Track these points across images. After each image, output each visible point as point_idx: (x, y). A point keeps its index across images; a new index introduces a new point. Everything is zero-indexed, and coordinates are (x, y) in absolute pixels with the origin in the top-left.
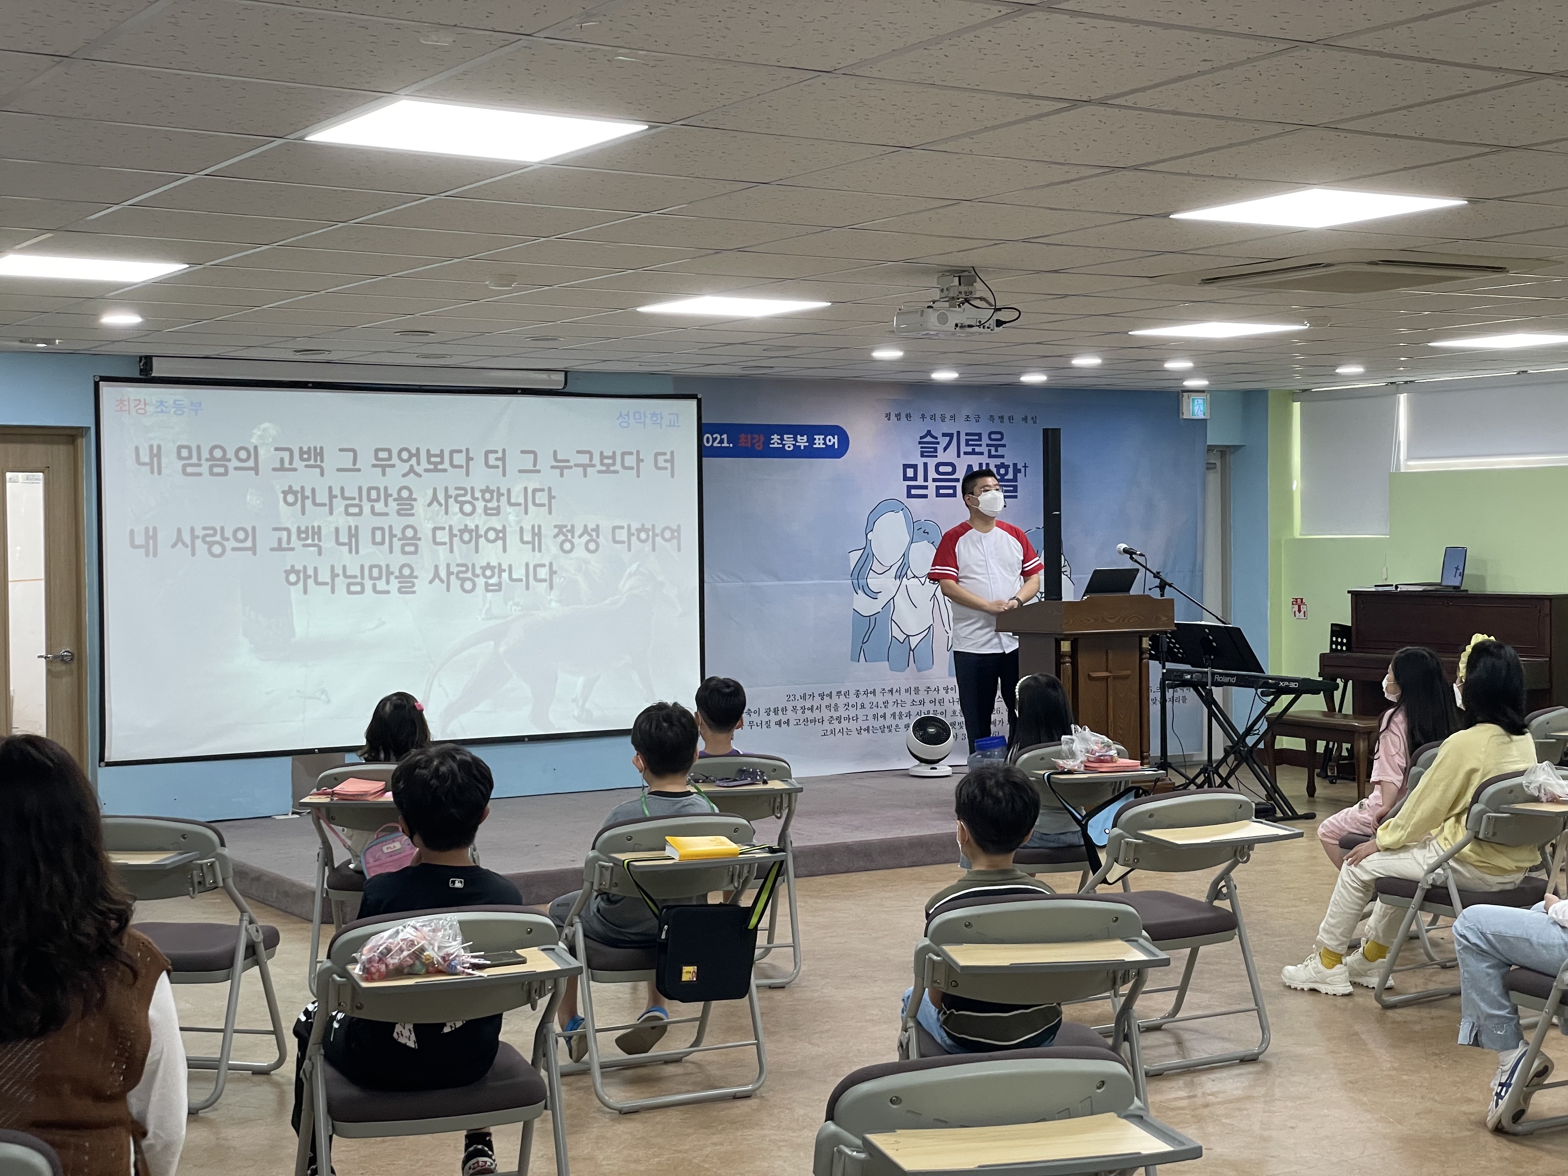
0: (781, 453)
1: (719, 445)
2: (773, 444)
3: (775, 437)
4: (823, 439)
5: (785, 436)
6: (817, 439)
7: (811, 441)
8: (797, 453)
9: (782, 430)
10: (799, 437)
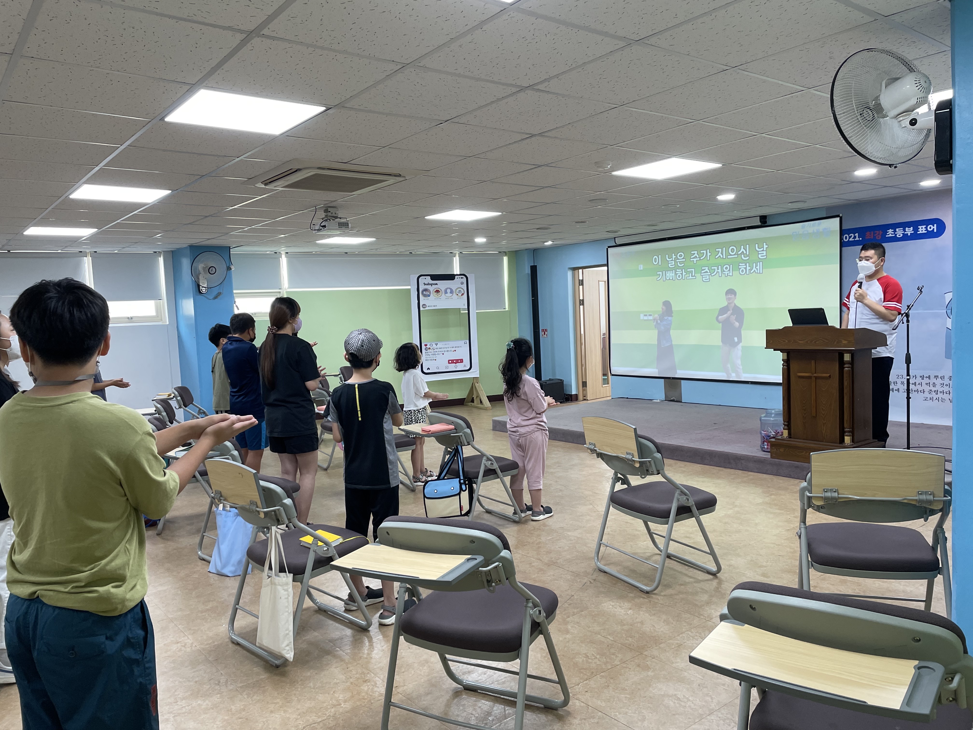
0: (895, 239)
1: (853, 240)
2: (889, 235)
3: (890, 231)
4: (925, 228)
5: (897, 230)
6: (920, 228)
7: (916, 229)
8: (905, 238)
9: (894, 226)
10: (907, 229)
